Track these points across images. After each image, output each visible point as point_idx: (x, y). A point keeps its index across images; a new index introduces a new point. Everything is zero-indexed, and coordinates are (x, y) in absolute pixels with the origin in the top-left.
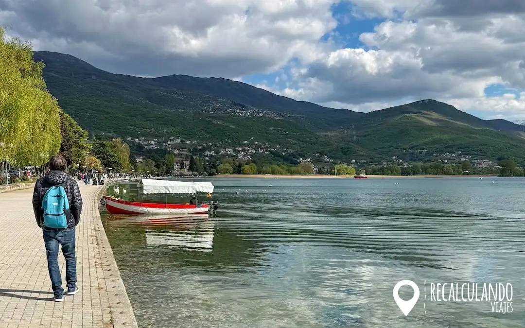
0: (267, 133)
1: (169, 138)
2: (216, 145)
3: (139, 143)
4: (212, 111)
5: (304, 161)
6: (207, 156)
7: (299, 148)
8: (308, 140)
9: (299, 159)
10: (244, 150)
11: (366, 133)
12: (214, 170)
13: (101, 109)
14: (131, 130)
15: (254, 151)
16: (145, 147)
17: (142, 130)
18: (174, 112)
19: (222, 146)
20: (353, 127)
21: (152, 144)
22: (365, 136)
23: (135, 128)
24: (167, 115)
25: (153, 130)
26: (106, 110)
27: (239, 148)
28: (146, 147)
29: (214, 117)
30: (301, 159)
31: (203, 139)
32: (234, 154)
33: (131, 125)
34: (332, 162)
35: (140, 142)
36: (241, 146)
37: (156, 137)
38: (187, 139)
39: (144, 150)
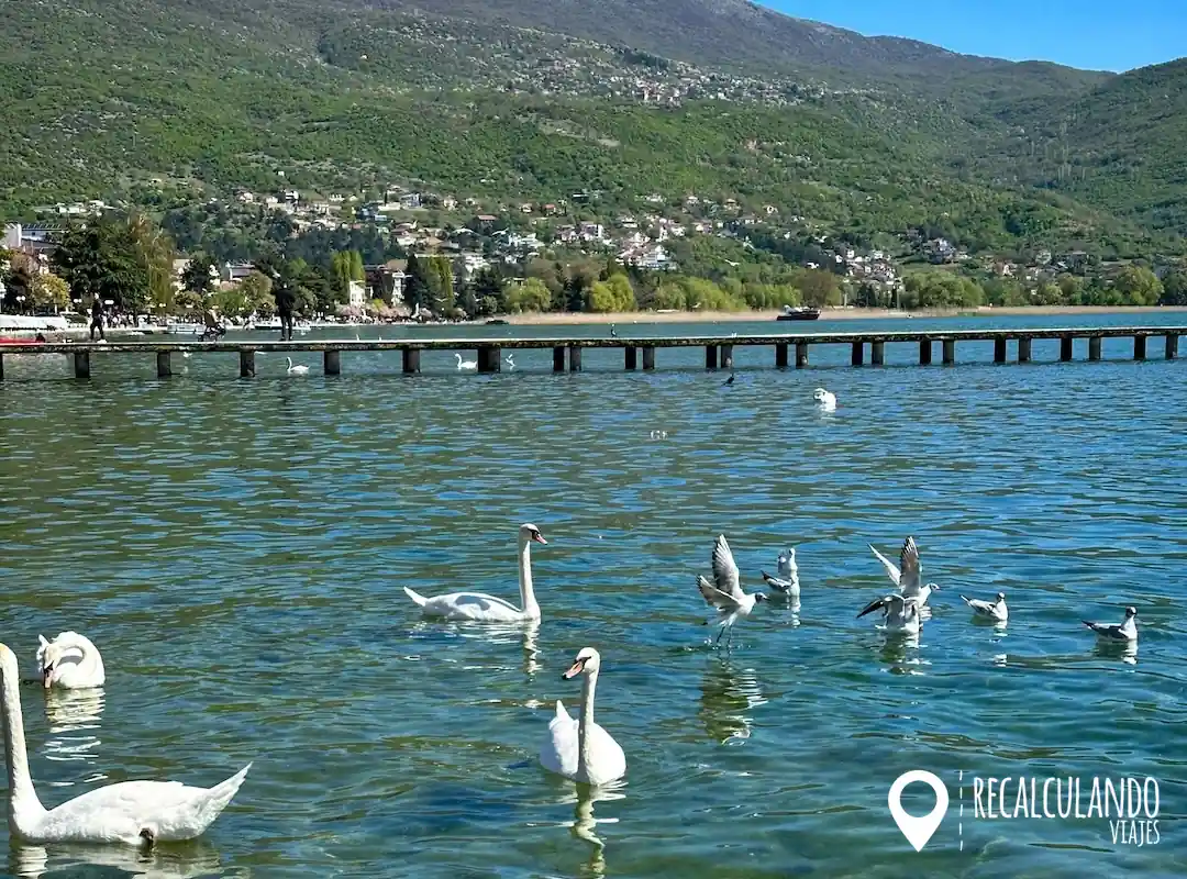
0: (732, 163)
1: (382, 189)
2: (543, 211)
3: (279, 212)
4: (546, 86)
5: (859, 259)
6: (512, 250)
7: (846, 211)
8: (883, 181)
9: (844, 255)
10: (643, 228)
11: (1108, 153)
12: (491, 301)
13: (153, 94)
14: (254, 165)
15: (679, 231)
16: (296, 226)
17: (289, 163)
18: (406, 95)
19: (565, 215)
20: (1064, 127)
21: (322, 215)
22: (1105, 162)
23: (267, 158)
24: (380, 107)
25: (327, 165)
26: (170, 98)
27: (629, 221)
28: (302, 224)
29: (548, 112)
30: (851, 254)
31: (499, 190)
32: (607, 242)
33: (256, 150)
34: (962, 262)
35: (283, 206)
36: (634, 210)
37: (339, 186)
38: (443, 191)
39: (295, 235)
